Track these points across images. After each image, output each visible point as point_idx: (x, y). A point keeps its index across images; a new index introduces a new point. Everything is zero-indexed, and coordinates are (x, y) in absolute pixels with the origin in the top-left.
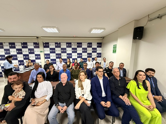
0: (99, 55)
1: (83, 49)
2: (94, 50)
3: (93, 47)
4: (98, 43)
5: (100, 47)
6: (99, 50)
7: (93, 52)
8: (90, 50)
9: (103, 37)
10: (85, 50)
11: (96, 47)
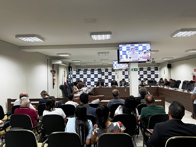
0: (157, 76)
1: (144, 72)
2: (153, 73)
3: (151, 70)
4: (155, 68)
5: (158, 70)
6: (156, 73)
7: (151, 74)
8: (149, 73)
9: (159, 64)
10: (145, 73)
11: (154, 70)
